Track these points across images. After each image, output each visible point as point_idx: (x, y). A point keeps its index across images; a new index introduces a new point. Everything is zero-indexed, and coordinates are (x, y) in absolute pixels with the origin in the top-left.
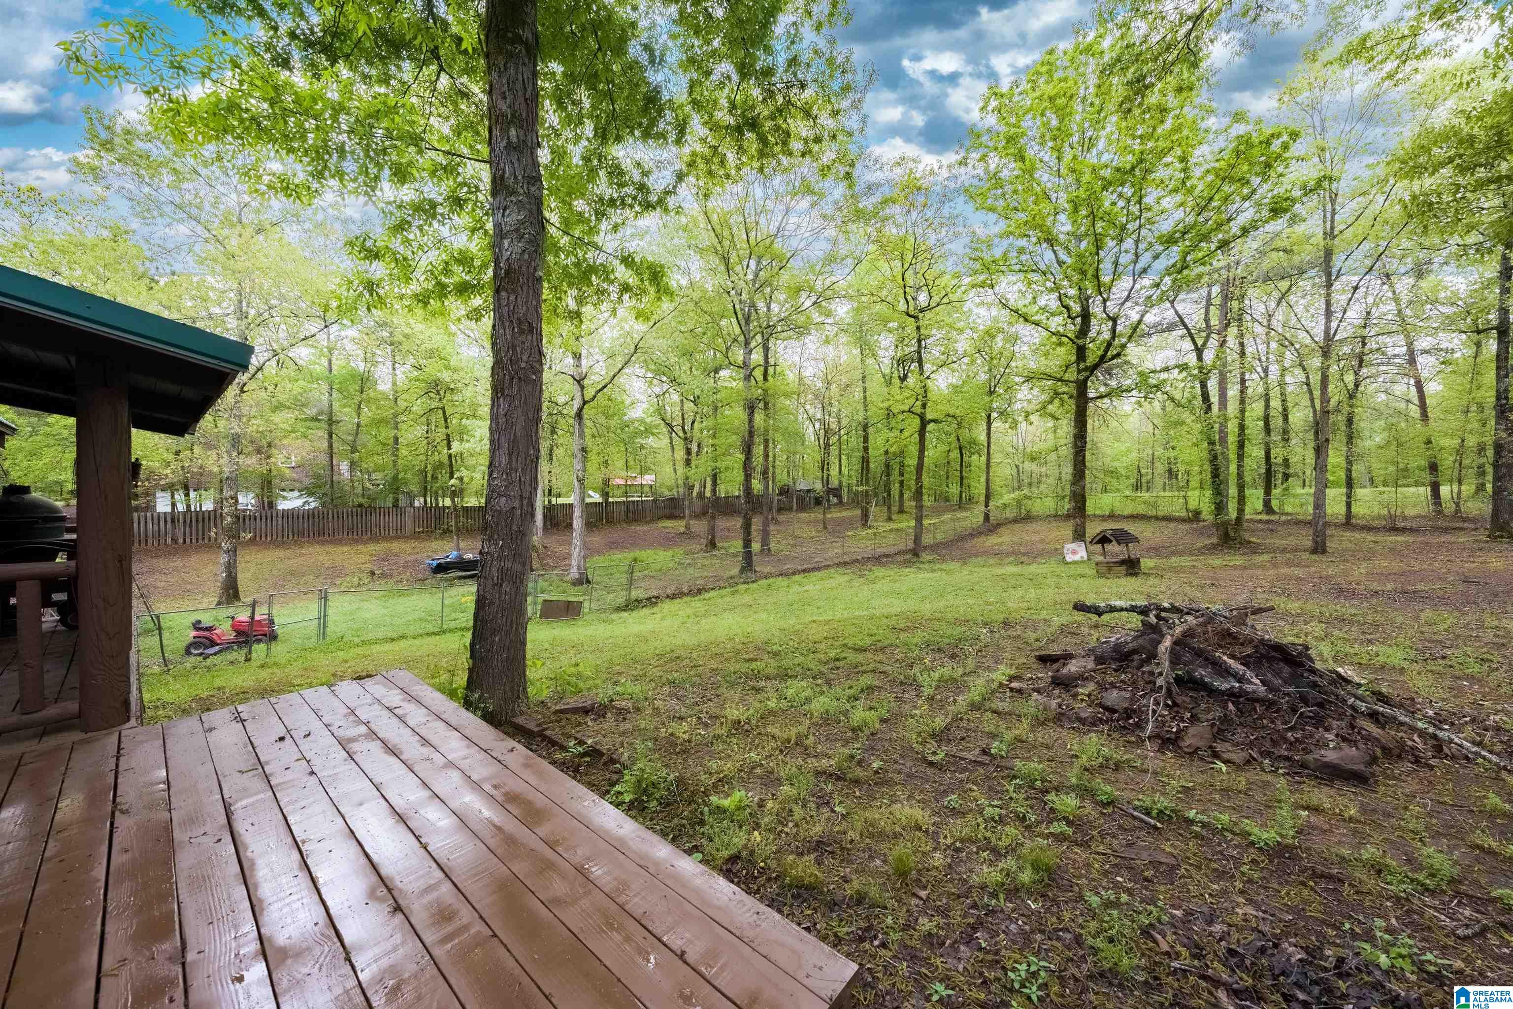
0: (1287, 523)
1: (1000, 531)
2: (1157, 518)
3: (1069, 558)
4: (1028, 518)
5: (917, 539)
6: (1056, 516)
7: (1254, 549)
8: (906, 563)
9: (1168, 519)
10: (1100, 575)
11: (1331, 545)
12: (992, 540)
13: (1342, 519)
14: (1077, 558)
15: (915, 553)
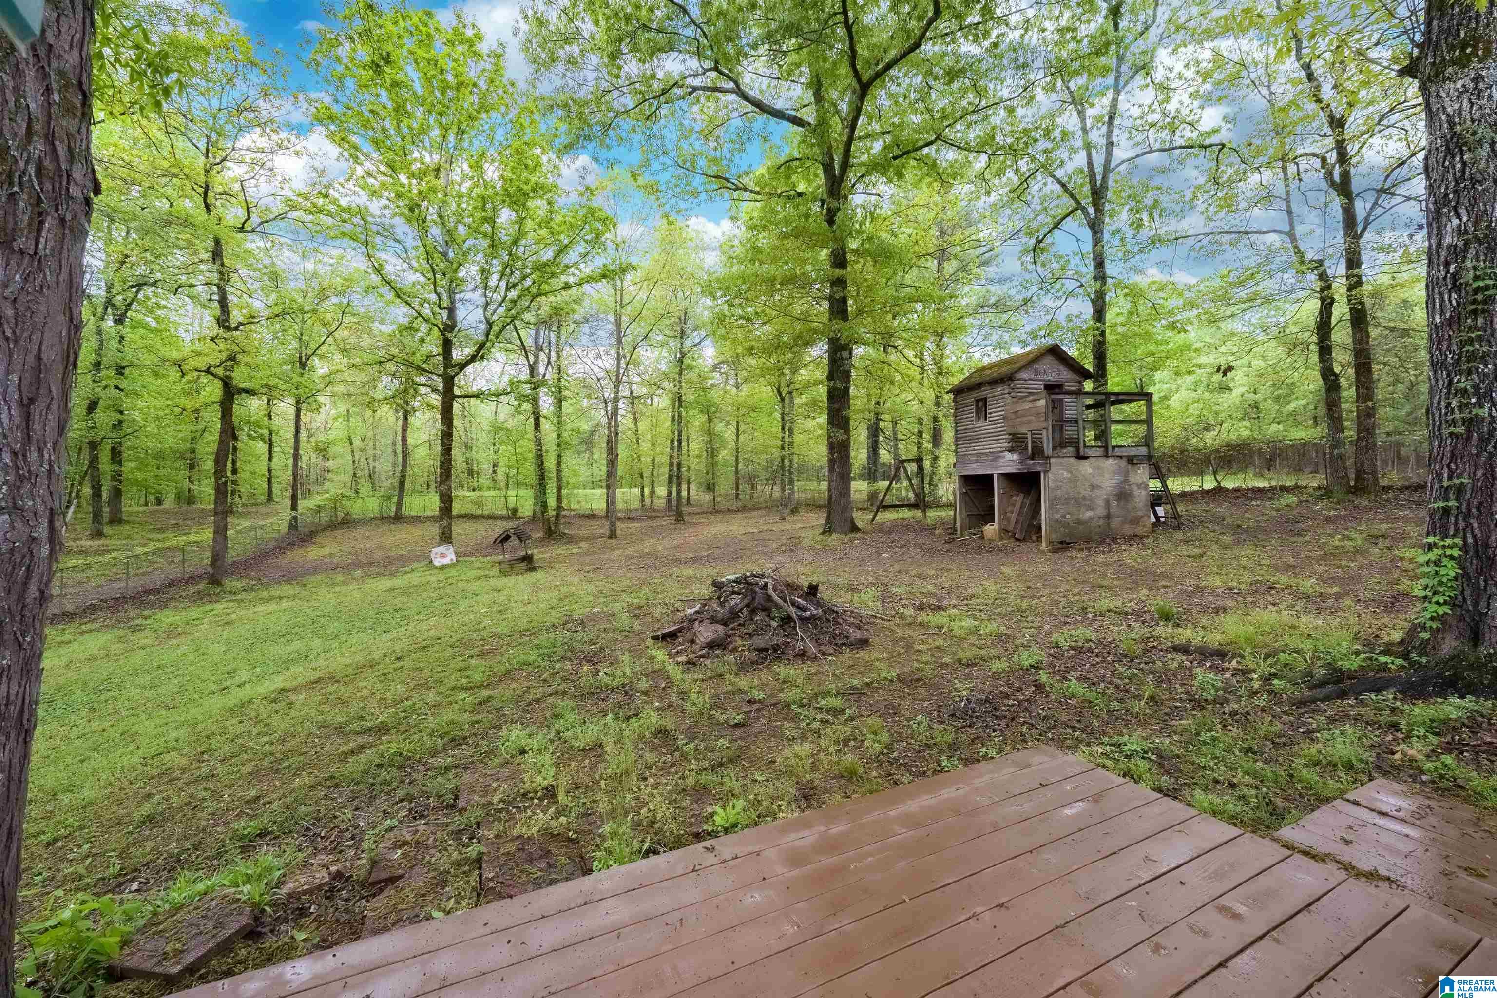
0: (574, 516)
1: (319, 539)
2: (483, 517)
3: (437, 562)
4: (347, 522)
5: (217, 558)
6: (382, 518)
7: (571, 540)
8: (201, 597)
9: (492, 517)
10: (504, 574)
11: (618, 532)
12: (313, 553)
13: (603, 513)
14: (446, 561)
15: (215, 581)
